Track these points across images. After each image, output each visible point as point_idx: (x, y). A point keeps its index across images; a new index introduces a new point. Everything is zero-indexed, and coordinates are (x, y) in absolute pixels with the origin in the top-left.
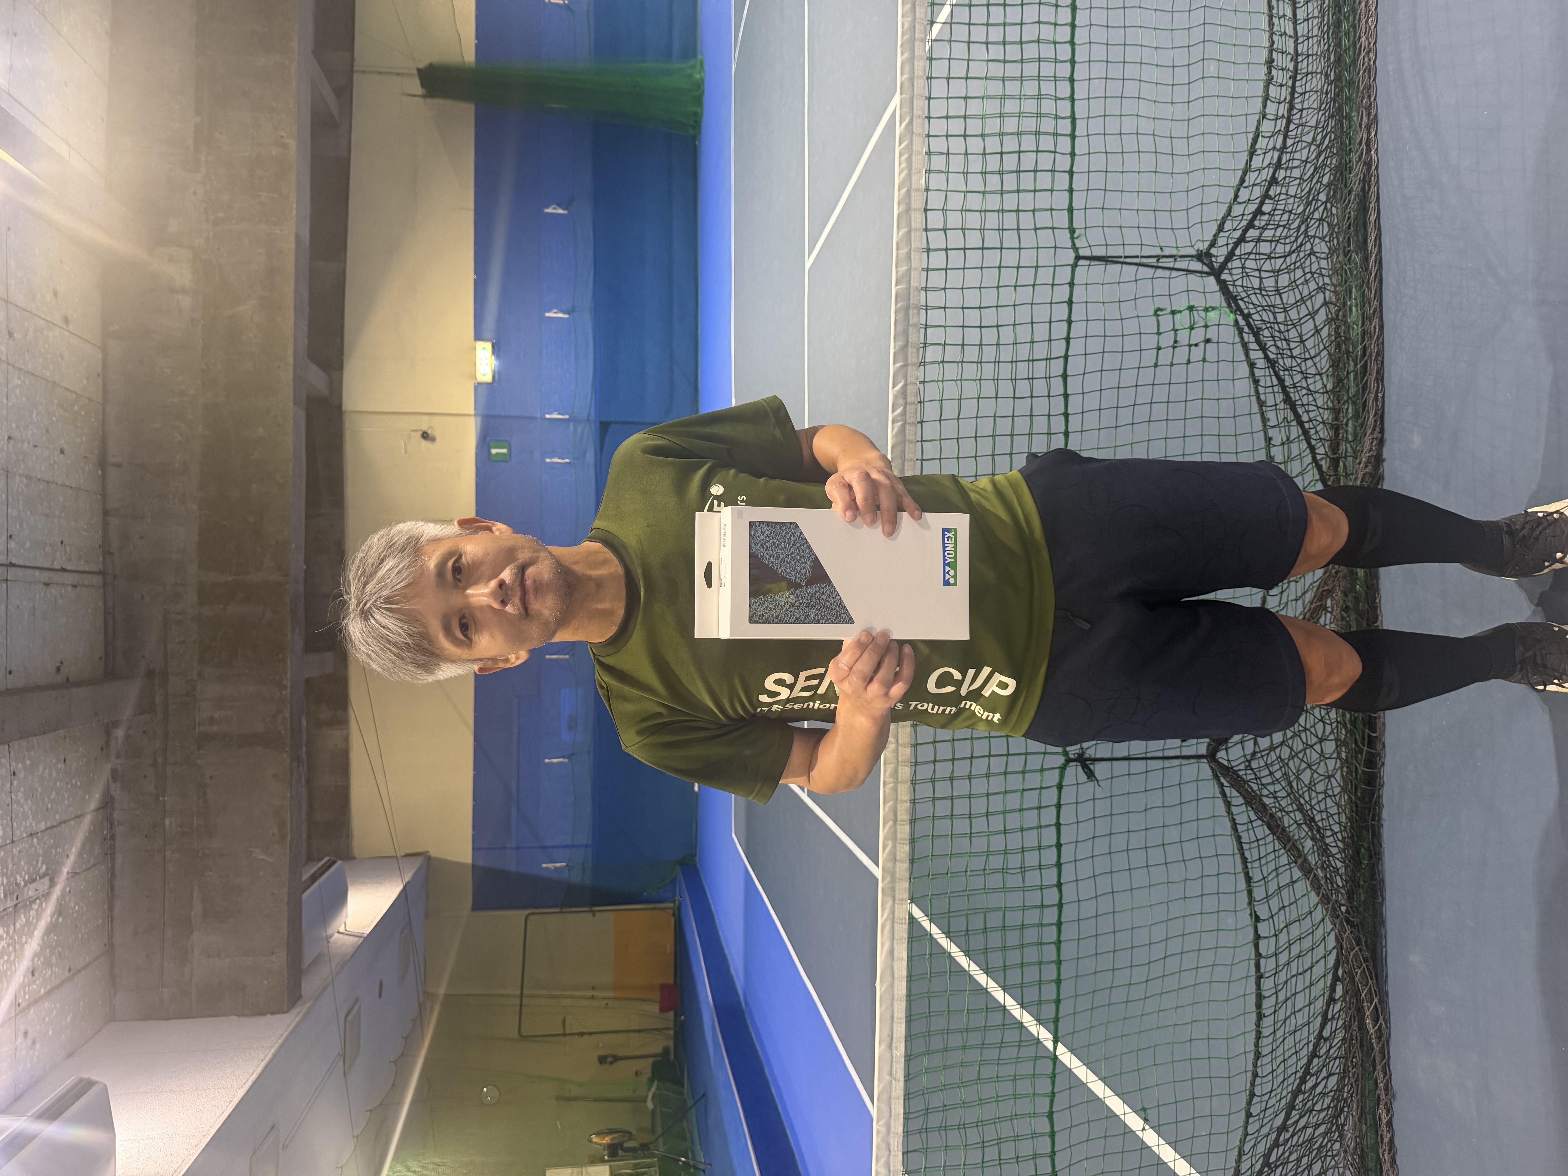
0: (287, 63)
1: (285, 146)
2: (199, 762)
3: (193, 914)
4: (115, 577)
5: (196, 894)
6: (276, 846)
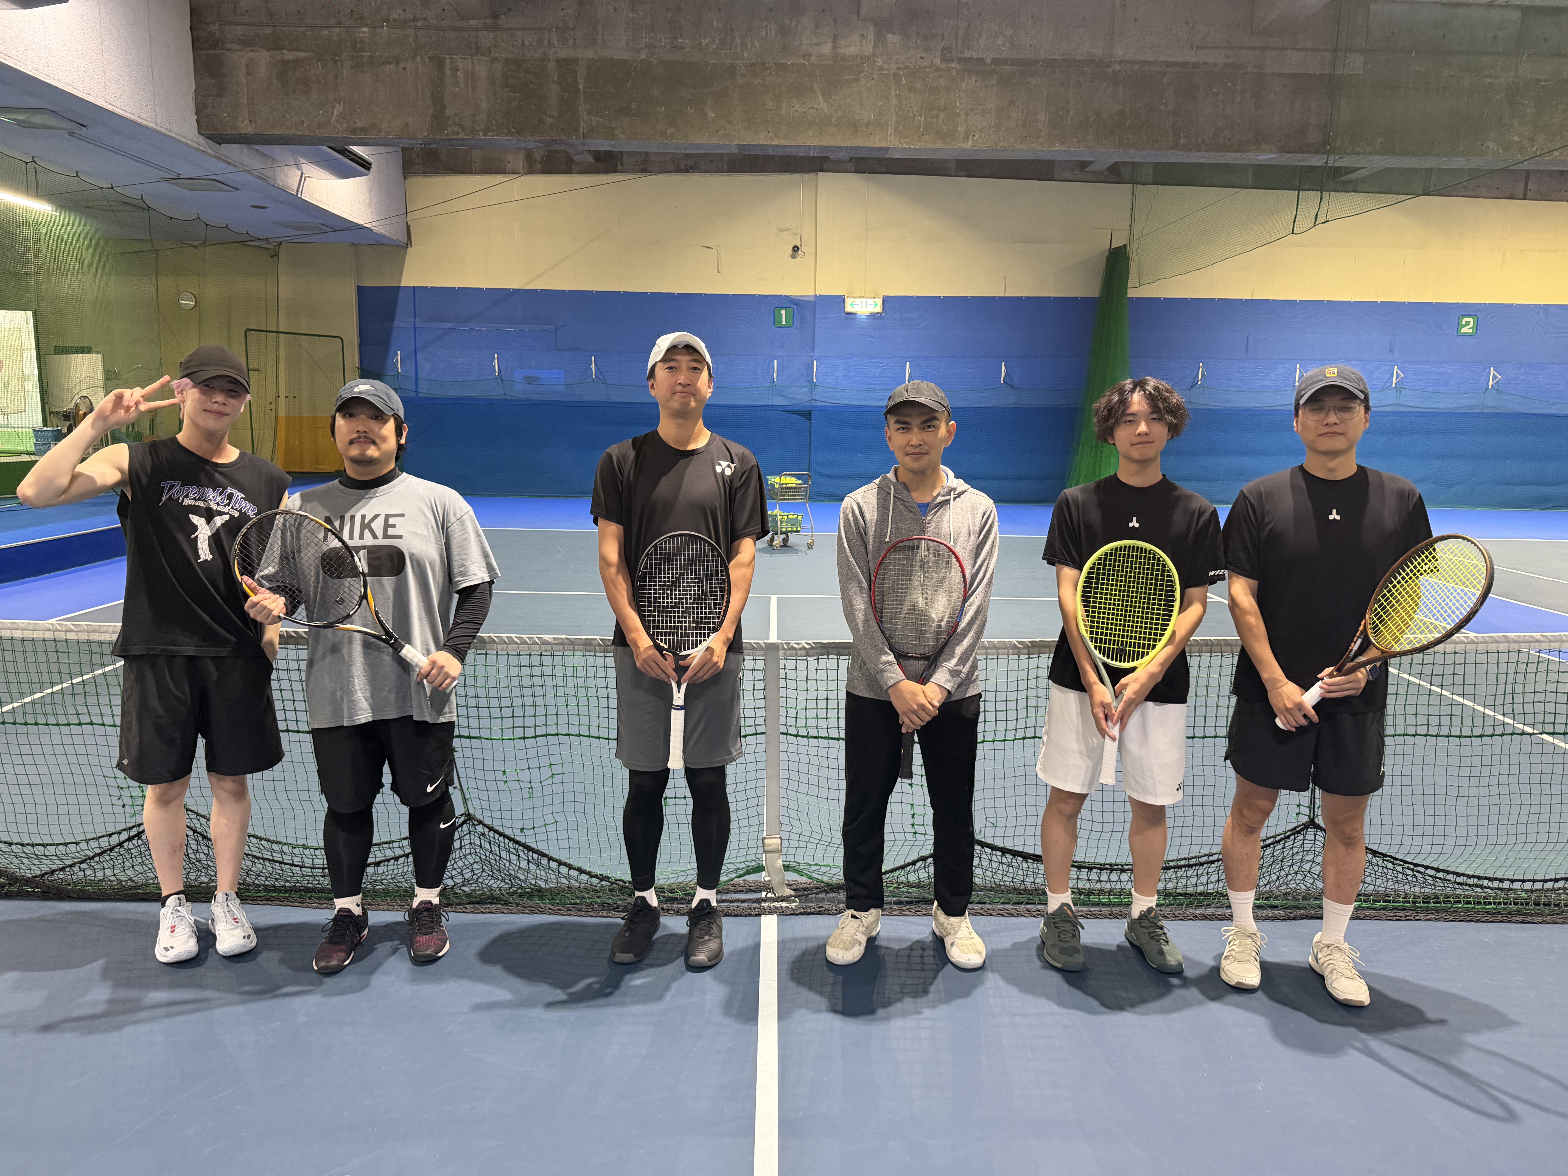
0: (1041, 141)
1: (966, 138)
3: (285, 51)
5: (302, 54)
6: (345, 125)
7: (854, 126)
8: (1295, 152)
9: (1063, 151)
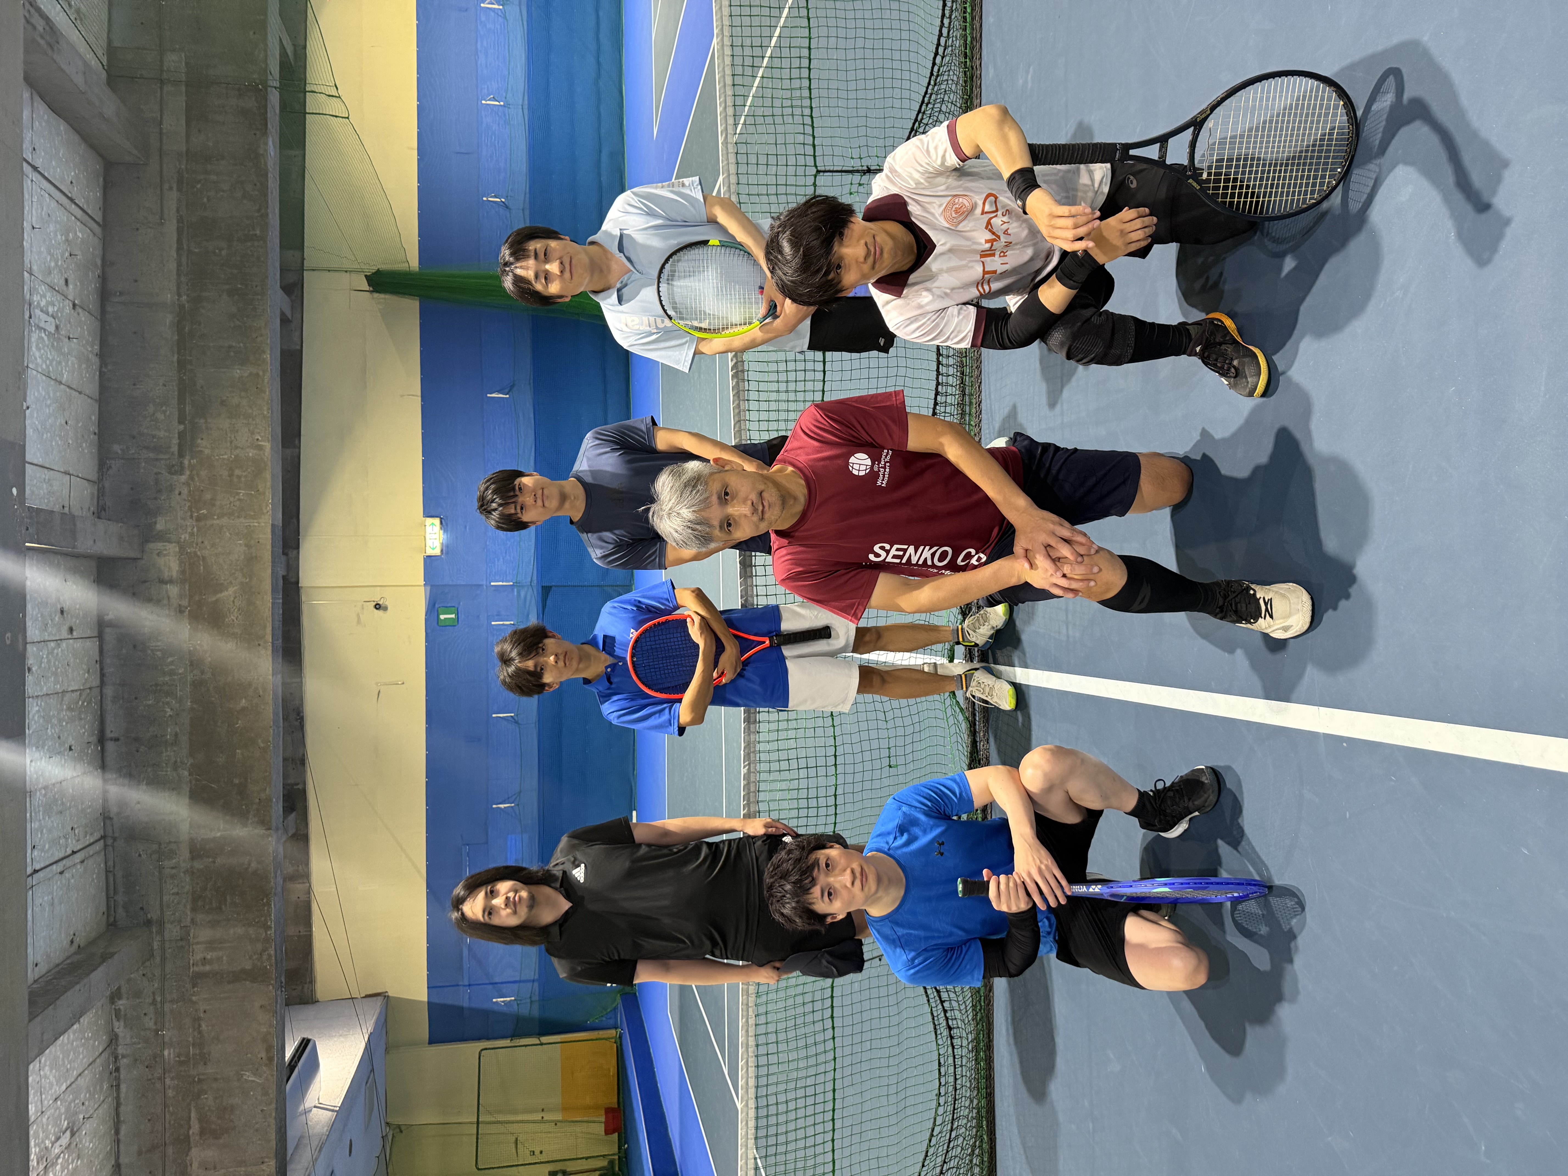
0: (261, 373)
1: (260, 448)
2: (194, 998)
3: (191, 1132)
4: (115, 839)
5: (193, 1115)
6: (264, 1068)
7: (251, 560)
8: (266, 119)
9: (271, 350)
